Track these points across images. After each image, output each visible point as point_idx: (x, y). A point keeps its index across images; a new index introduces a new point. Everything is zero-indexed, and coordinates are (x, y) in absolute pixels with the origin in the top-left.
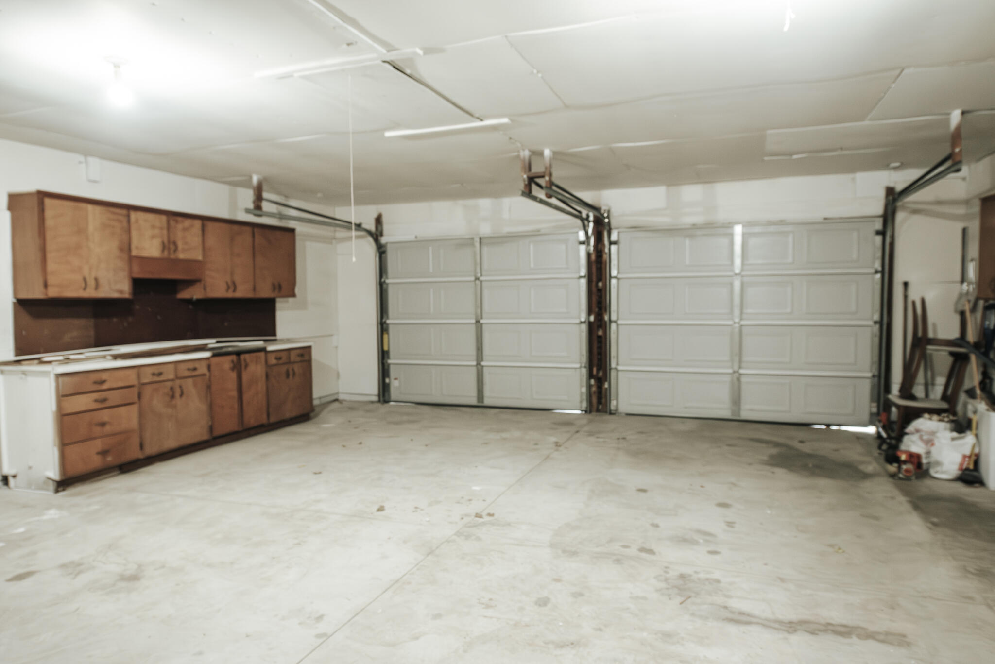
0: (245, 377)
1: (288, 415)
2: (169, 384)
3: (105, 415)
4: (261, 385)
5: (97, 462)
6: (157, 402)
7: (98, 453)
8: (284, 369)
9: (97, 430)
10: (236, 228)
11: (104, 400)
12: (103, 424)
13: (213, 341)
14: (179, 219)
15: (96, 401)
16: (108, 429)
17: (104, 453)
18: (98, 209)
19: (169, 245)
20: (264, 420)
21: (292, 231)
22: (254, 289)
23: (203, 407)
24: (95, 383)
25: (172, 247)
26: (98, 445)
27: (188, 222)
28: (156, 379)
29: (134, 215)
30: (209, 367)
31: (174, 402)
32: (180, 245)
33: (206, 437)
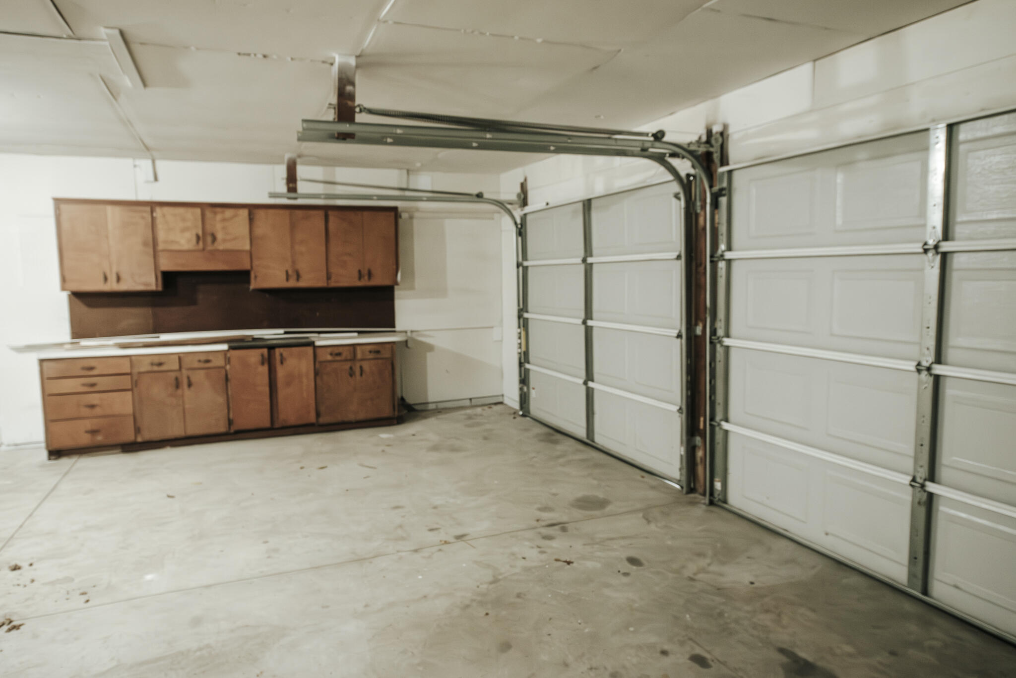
0: (281, 372)
1: (351, 417)
2: (173, 375)
3: (94, 399)
4: (308, 383)
5: (85, 440)
6: (158, 390)
7: (87, 432)
8: (347, 366)
9: (86, 412)
10: (299, 213)
11: (93, 385)
12: (92, 406)
13: (281, 331)
14: (218, 210)
15: (84, 385)
16: (98, 411)
17: (94, 432)
18: (117, 209)
19: (206, 237)
20: (312, 418)
21: (395, 209)
22: (329, 278)
23: (221, 400)
24: (84, 368)
25: (209, 239)
26: (88, 424)
27: (229, 213)
28: (156, 368)
29: (158, 212)
30: (228, 360)
31: (179, 392)
32: (220, 236)
33: (222, 429)
